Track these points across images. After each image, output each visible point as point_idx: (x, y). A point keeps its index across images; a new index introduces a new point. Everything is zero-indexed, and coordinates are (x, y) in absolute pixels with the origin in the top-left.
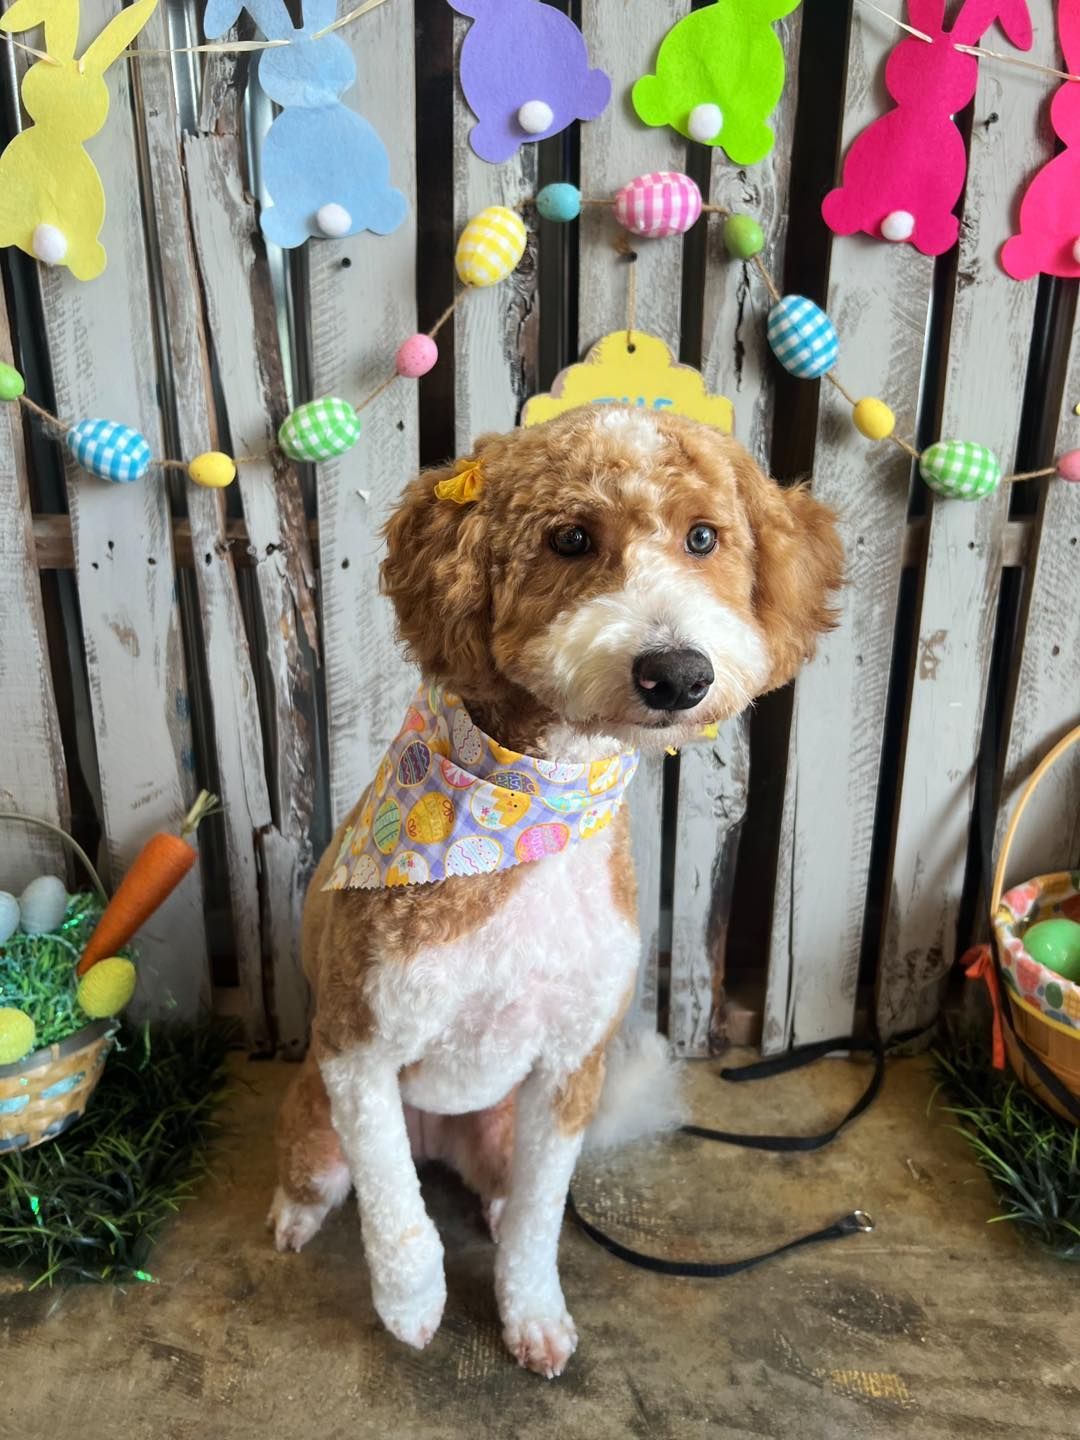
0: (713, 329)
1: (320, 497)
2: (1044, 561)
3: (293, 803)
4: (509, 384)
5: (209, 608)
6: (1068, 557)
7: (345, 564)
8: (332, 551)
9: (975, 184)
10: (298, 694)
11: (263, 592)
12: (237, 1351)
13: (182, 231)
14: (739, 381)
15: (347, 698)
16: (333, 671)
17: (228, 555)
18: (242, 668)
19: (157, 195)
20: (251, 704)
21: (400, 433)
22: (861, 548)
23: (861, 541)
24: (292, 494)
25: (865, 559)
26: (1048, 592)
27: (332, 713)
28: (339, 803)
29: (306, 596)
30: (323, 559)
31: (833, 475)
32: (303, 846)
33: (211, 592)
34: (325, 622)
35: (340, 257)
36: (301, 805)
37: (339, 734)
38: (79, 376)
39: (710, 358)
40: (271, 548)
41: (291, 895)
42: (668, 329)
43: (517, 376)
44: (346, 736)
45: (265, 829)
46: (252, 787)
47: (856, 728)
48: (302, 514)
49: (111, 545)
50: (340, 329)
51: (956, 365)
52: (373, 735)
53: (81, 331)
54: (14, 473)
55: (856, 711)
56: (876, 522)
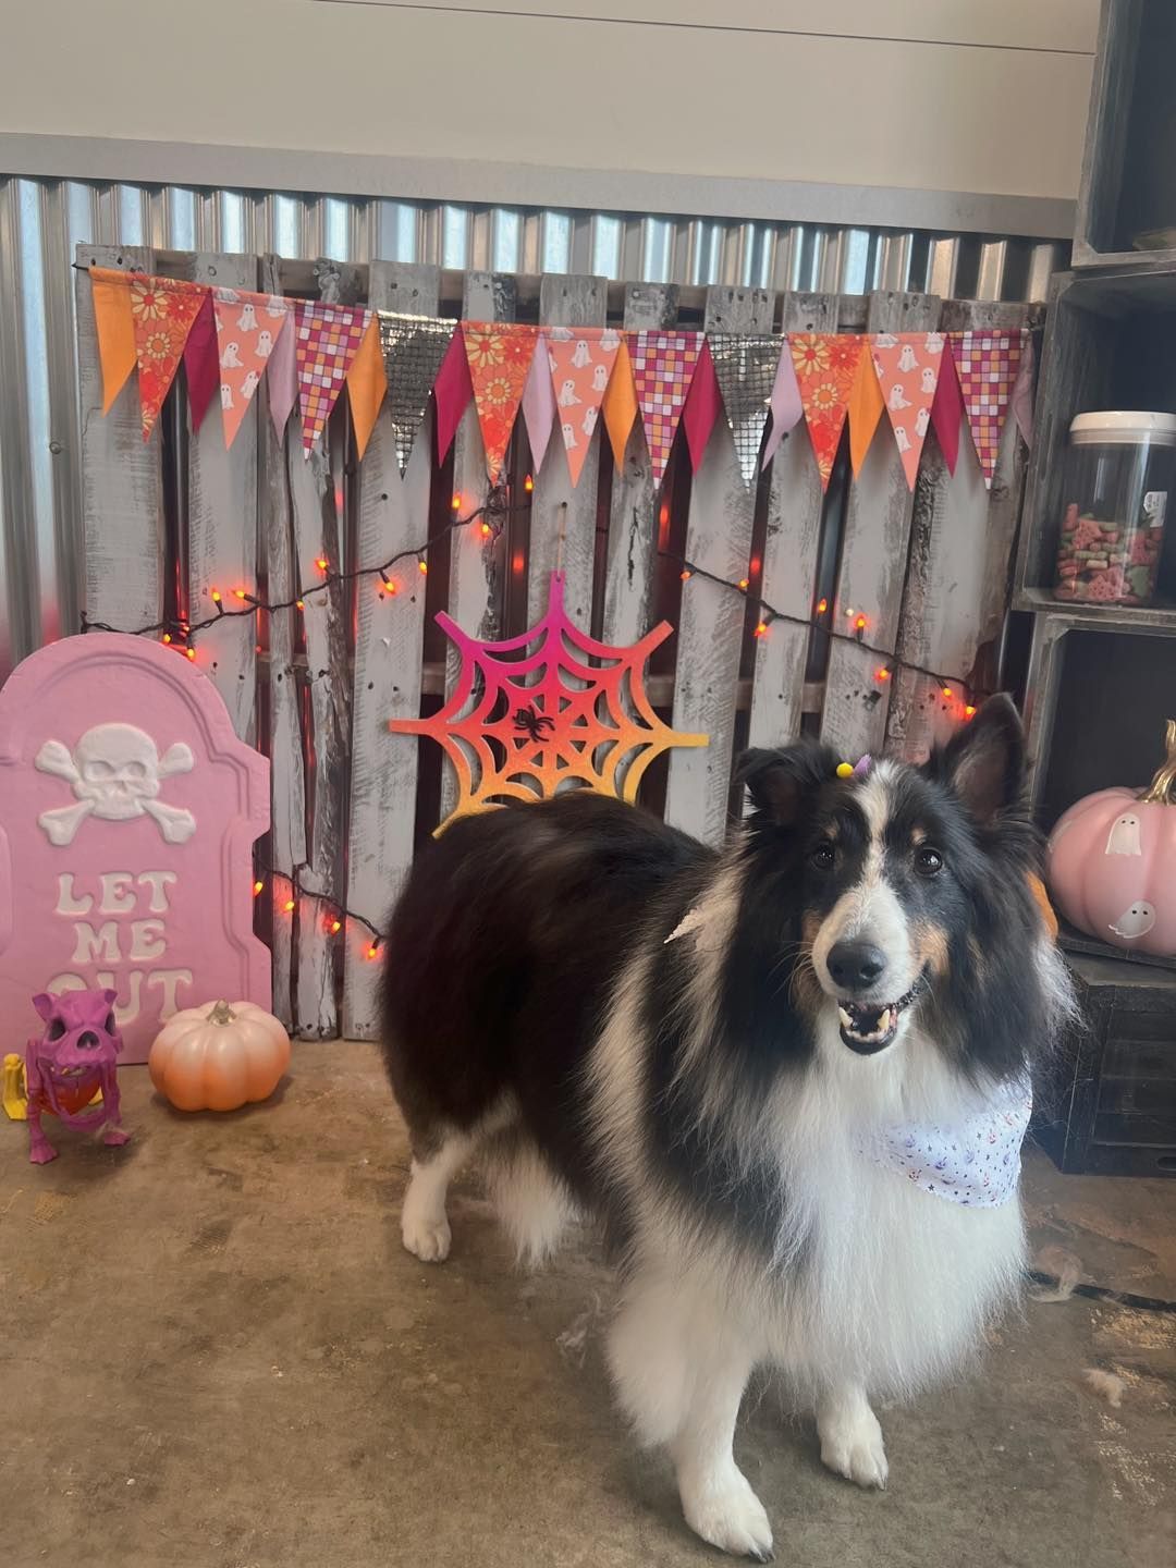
0: (614, 552)
1: (357, 642)
2: (829, 710)
3: (322, 849)
4: (484, 577)
5: (277, 710)
6: (846, 707)
7: (371, 686)
8: (362, 677)
9: (777, 473)
10: (331, 772)
11: (314, 702)
12: (265, 1173)
13: (281, 471)
14: (631, 584)
15: (366, 776)
16: (357, 757)
17: (292, 676)
18: (296, 752)
19: (268, 451)
20: (299, 776)
21: (412, 604)
22: (709, 695)
23: (709, 690)
24: (339, 639)
25: (712, 703)
26: (832, 730)
27: (354, 786)
28: (354, 850)
29: (343, 705)
30: (356, 682)
31: (691, 647)
32: (327, 881)
33: (280, 700)
34: (354, 724)
35: (383, 492)
36: (328, 851)
37: (358, 802)
38: (206, 555)
39: (613, 568)
40: (322, 673)
41: (316, 915)
42: (586, 550)
43: (490, 573)
44: (363, 803)
45: (301, 866)
46: (295, 836)
47: (708, 815)
48: (344, 652)
49: (215, 665)
50: (378, 536)
51: (769, 582)
52: (381, 803)
53: (211, 528)
54: (156, 614)
55: (708, 804)
56: (719, 678)
